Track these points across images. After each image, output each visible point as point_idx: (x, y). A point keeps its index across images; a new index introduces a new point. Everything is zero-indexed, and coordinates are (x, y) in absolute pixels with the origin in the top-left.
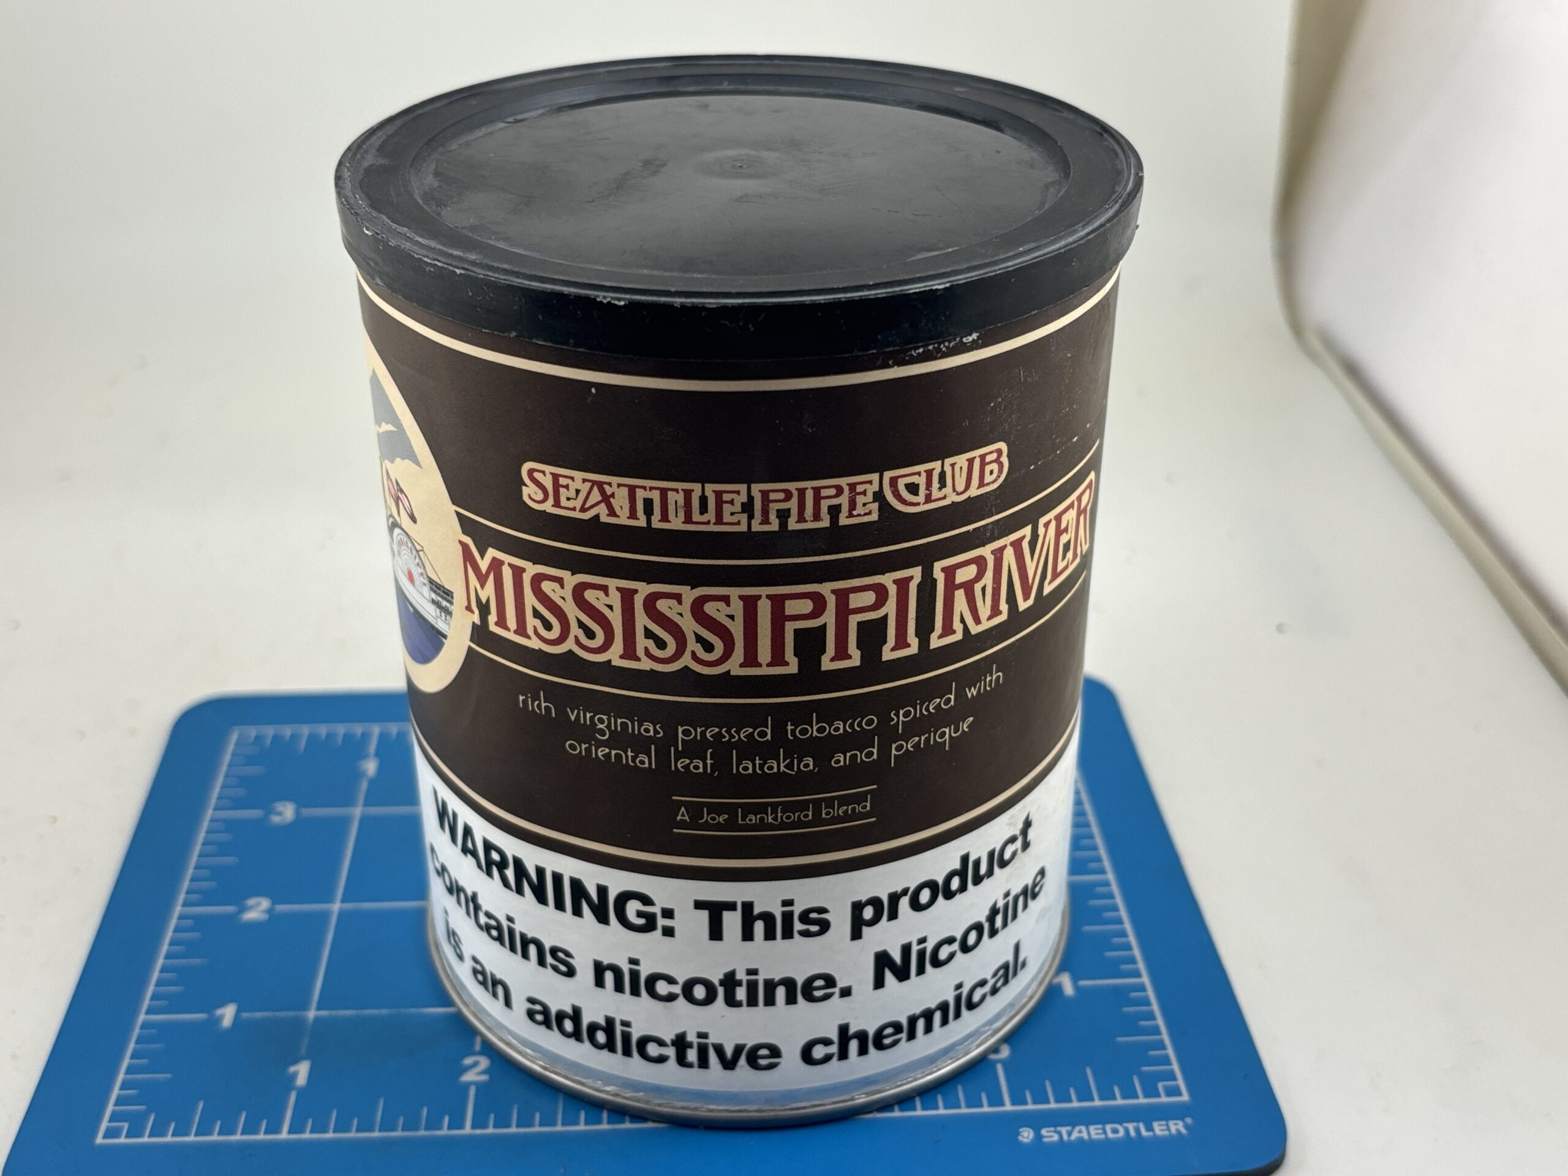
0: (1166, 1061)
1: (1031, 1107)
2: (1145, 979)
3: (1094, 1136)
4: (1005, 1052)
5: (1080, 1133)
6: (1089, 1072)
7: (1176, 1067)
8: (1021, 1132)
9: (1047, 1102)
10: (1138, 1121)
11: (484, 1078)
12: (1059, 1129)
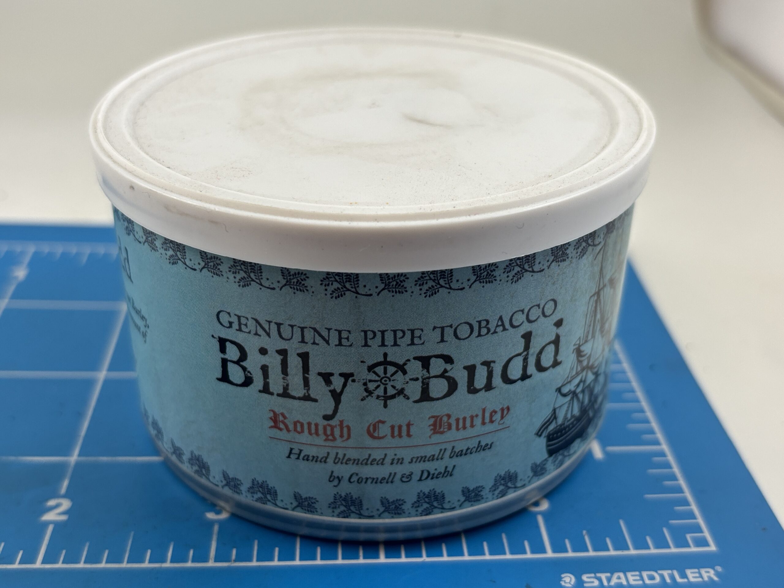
0: (692, 516)
1: (571, 554)
2: (665, 447)
3: (632, 582)
4: (545, 506)
5: (619, 578)
6: (622, 523)
7: (701, 521)
8: (563, 578)
9: (587, 550)
10: (672, 569)
11: (64, 518)
12: (598, 575)
